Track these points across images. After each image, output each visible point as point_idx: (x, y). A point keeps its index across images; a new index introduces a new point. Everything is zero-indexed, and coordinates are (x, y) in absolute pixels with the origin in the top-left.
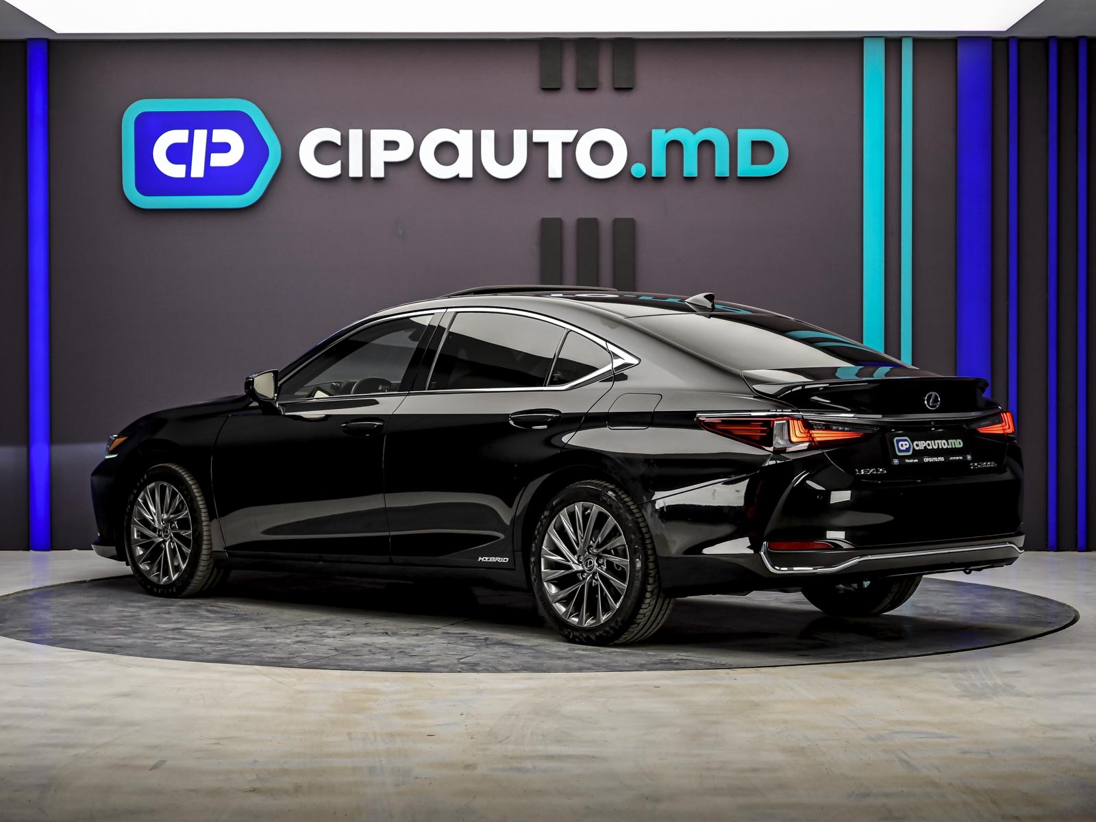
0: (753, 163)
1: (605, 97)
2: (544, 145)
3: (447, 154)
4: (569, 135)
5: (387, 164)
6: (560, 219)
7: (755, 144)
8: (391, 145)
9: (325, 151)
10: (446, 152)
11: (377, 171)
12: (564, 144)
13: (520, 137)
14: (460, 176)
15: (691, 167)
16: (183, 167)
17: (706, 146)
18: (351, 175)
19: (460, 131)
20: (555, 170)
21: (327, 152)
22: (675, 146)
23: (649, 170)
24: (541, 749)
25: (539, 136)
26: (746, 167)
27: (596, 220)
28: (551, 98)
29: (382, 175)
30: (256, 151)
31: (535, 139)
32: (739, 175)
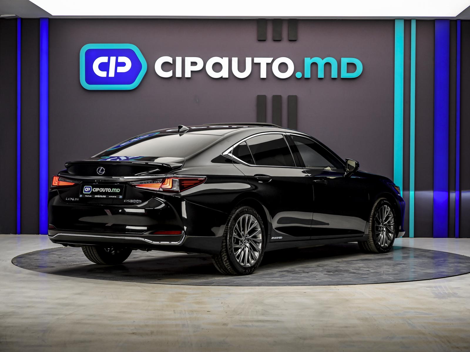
0: (348, 72)
1: (285, 44)
2: (259, 64)
3: (218, 67)
4: (269, 60)
5: (192, 72)
6: (265, 95)
7: (348, 64)
8: (194, 64)
9: (166, 66)
10: (217, 67)
11: (188, 75)
12: (267, 64)
13: (248, 60)
14: (223, 77)
16: (106, 72)
17: (328, 65)
18: (177, 76)
19: (223, 58)
20: (263, 75)
21: (167, 67)
22: (314, 64)
23: (303, 75)
25: (257, 60)
26: (345, 74)
27: (280, 96)
28: (262, 44)
29: (190, 76)
30: (136, 66)
31: (255, 62)
32: (342, 77)
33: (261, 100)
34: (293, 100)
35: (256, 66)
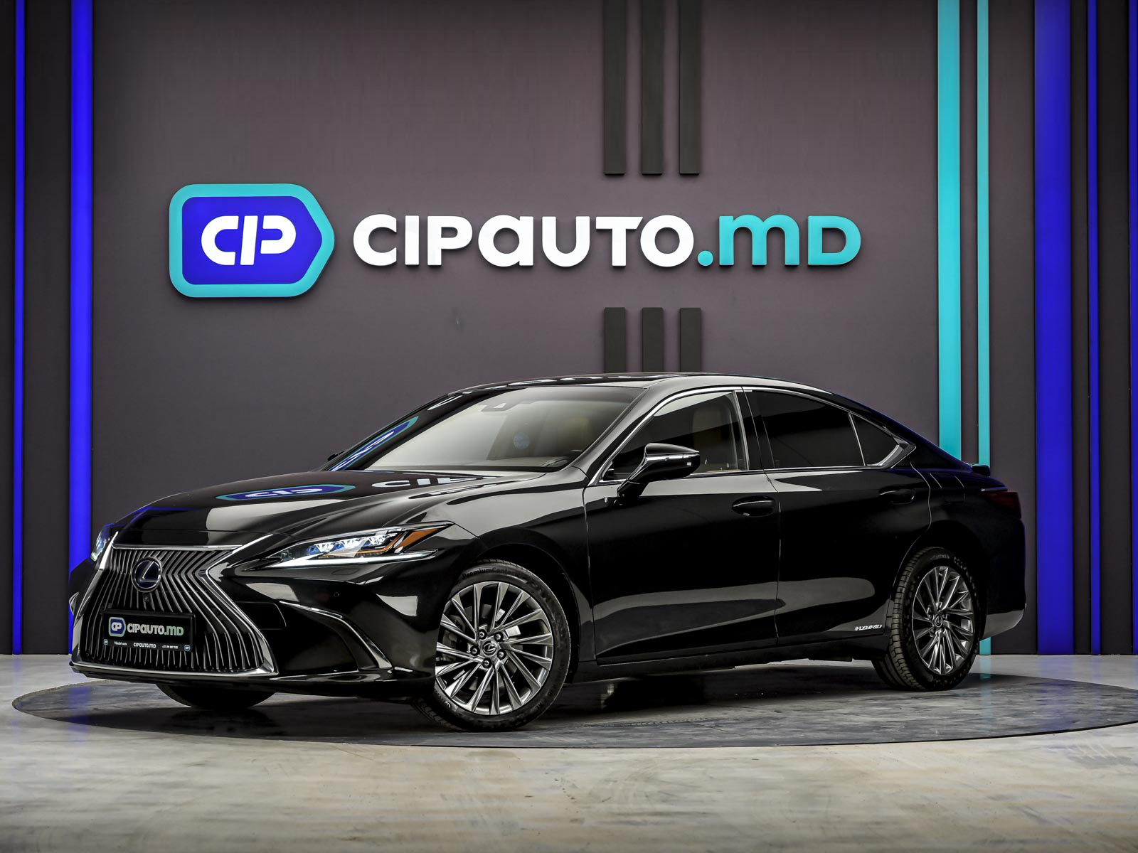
0: (824, 251)
1: (671, 182)
2: (609, 232)
3: (507, 240)
4: (634, 222)
5: (444, 251)
6: (623, 309)
7: (826, 231)
8: (449, 232)
9: (380, 238)
10: (506, 239)
11: (435, 259)
12: (629, 232)
13: (583, 224)
14: (521, 264)
15: (759, 257)
16: (233, 254)
17: (776, 233)
18: (408, 262)
19: (521, 218)
20: (619, 258)
21: (382, 240)
22: (743, 233)
23: (716, 258)
24: (647, 807)
26: (817, 256)
27: (661, 310)
28: (614, 184)
29: (439, 263)
30: (308, 238)
31: (599, 226)
32: (809, 264)
33: (613, 320)
34: (692, 320)
35: (601, 237)
